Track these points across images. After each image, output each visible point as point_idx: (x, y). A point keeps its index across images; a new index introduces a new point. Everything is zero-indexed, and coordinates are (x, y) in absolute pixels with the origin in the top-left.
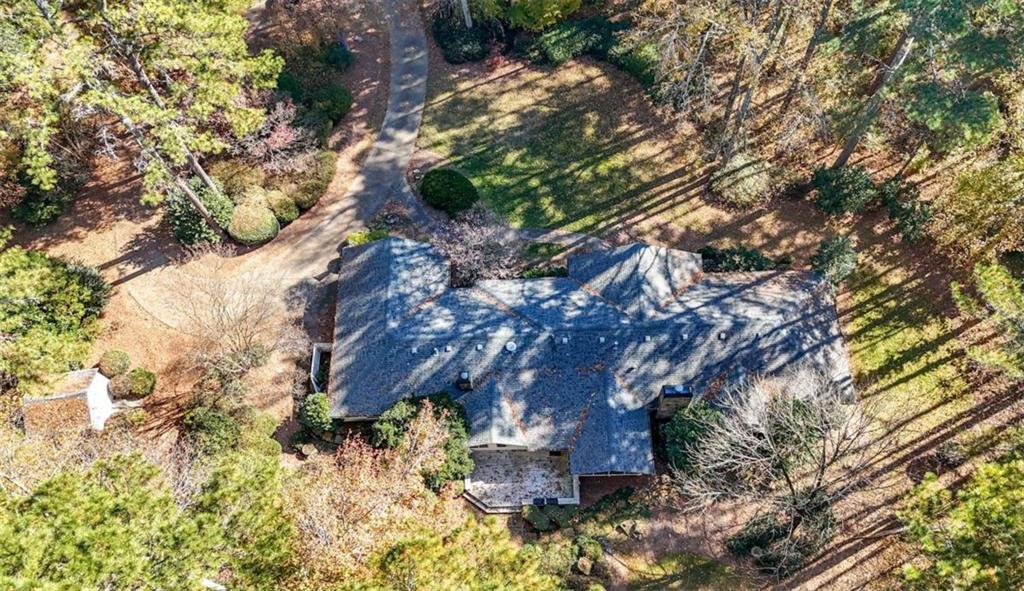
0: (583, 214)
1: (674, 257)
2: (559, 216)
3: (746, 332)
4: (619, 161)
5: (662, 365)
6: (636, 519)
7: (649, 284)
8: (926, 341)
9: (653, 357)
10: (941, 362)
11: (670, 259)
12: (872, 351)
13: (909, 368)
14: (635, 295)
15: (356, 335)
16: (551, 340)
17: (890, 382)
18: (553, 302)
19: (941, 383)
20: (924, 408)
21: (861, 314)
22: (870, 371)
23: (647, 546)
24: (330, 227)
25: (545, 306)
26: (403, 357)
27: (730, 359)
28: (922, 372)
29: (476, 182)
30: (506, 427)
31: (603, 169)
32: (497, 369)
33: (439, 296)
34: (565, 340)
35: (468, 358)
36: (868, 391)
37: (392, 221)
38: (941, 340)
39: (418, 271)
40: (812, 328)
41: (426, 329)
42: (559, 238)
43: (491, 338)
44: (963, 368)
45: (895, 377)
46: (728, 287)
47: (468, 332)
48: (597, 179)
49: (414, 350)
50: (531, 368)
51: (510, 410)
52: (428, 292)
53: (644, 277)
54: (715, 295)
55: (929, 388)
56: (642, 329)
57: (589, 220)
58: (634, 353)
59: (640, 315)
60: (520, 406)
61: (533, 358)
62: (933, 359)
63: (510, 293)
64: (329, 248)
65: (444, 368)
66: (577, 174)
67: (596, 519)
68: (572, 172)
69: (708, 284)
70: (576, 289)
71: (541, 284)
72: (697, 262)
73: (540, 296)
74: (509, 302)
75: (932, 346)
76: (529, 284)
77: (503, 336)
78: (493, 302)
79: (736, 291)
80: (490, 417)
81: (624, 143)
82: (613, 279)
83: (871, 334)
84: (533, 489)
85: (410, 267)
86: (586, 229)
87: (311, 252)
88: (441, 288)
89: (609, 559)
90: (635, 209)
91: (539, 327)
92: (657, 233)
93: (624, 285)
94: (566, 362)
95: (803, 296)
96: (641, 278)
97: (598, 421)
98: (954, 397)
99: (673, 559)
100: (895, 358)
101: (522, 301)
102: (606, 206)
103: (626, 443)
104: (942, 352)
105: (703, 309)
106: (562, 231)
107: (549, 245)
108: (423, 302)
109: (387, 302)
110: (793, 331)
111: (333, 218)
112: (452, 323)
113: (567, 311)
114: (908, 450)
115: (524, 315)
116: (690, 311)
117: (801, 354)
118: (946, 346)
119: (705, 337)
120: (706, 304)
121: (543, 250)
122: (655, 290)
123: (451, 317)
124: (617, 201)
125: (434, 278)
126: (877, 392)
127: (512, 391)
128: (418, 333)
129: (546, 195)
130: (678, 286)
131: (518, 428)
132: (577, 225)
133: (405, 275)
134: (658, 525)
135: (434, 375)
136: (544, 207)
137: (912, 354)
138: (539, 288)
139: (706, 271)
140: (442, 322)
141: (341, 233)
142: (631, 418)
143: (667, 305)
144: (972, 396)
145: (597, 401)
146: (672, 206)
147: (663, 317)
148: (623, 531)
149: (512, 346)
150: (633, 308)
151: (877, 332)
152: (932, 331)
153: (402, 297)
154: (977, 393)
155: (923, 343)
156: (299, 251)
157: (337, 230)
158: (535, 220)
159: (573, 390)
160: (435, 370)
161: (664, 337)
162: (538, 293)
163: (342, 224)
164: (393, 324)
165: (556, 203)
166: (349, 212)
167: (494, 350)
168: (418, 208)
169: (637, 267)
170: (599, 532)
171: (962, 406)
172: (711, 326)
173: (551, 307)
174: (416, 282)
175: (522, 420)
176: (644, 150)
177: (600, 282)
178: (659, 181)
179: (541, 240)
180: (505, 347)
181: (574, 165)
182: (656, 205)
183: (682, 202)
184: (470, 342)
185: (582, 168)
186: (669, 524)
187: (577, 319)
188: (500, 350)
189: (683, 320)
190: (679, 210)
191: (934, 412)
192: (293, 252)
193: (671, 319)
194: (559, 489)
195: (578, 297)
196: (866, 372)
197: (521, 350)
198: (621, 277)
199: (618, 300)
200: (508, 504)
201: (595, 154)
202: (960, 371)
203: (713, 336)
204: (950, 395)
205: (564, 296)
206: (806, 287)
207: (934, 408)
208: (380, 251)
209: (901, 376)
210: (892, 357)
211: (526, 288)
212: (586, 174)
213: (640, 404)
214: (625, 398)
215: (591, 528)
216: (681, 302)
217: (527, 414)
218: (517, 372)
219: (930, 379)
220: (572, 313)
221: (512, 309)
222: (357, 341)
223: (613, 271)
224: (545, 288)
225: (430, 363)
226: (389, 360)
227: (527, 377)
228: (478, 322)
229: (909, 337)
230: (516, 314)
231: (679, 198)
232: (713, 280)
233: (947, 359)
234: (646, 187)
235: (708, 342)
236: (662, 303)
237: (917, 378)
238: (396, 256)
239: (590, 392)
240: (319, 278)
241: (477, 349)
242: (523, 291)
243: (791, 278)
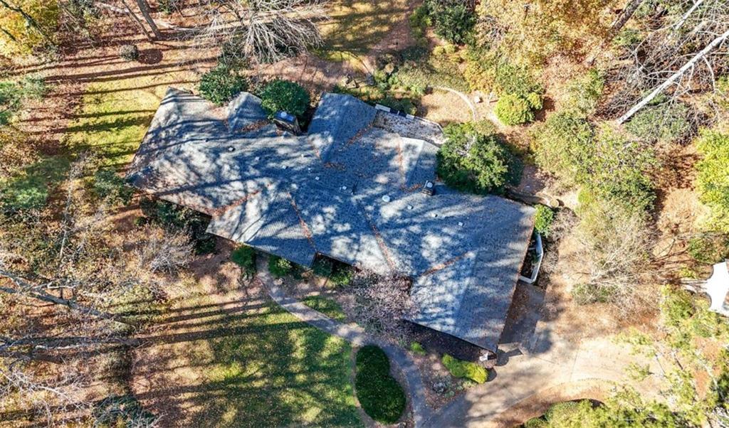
0: (275, 327)
1: (229, 231)
2: (294, 334)
3: (214, 144)
4: (218, 373)
5: (282, 151)
6: (344, 88)
7: (261, 210)
8: (87, 132)
9: (287, 158)
10: (88, 116)
11: (233, 230)
12: (128, 138)
13: (111, 119)
14: (277, 204)
15: (504, 263)
16: (355, 190)
17: (131, 115)
18: (340, 228)
19: (100, 103)
20: (122, 93)
22: (138, 126)
23: (345, 70)
24: (498, 404)
25: (347, 227)
26: (468, 224)
27: (235, 137)
28: (106, 114)
29: (353, 401)
30: (410, 151)
31: (235, 370)
32: (400, 192)
33: (426, 273)
34: (344, 188)
35: (422, 205)
36: (149, 114)
37: (441, 384)
38: (77, 129)
39: (437, 299)
40: (164, 139)
41: (447, 239)
42: (304, 312)
43: (399, 211)
44: (78, 107)
45: (125, 117)
46: (204, 194)
47: (414, 224)
48: (244, 361)
49: (461, 224)
50: (377, 183)
51: (403, 163)
52: (435, 279)
53: (262, 216)
54: (217, 189)
55: (109, 103)
56: (284, 178)
57: (272, 319)
58: (299, 164)
59: (281, 188)
60: (394, 163)
61: (373, 188)
62: (93, 119)
63: (369, 253)
64: (503, 382)
65: (442, 207)
66: (259, 374)
67: (369, 98)
68: (263, 378)
69: (216, 202)
70: (316, 236)
71: (341, 253)
72: (213, 225)
73: (347, 240)
74: (374, 242)
75: (87, 128)
76: (351, 257)
77: (389, 210)
78: (386, 248)
79: (199, 188)
80: (419, 159)
81: (205, 390)
82: (286, 228)
83: (119, 150)
84: (403, 126)
85: (443, 305)
86: (277, 310)
87: (520, 383)
88: (421, 281)
89: (372, 71)
90: (228, 316)
91: (360, 207)
93: (280, 218)
94: (350, 176)
95: (155, 164)
96: (265, 216)
97: (345, 132)
98: (98, 92)
99: (333, 59)
100: (116, 128)
101: (364, 239)
102: (252, 328)
103: (333, 113)
104: (83, 121)
105: (233, 177)
106: (299, 317)
107: (316, 308)
108: (441, 271)
109: (471, 275)
110: (181, 137)
111: (493, 413)
112: (424, 238)
113: (332, 214)
114: (151, 71)
115: (364, 224)
116: (243, 179)
117: (182, 123)
118: (77, 124)
119: (243, 154)
120: (228, 182)
121: (322, 305)
122: (259, 205)
123: (423, 245)
124: (240, 331)
125: (425, 290)
126: (144, 111)
127: (396, 174)
128: (454, 238)
129: (295, 361)
130: (240, 207)
131: (401, 150)
132: (284, 318)
133: (449, 298)
134: (332, 80)
135: (450, 205)
136: (303, 348)
137: (105, 127)
138: (345, 250)
139: (210, 217)
140: (433, 241)
141: (489, 394)
142: (321, 129)
143: (257, 192)
144: (88, 89)
145: (340, 144)
146: (198, 307)
147: (265, 181)
148: (356, 84)
149: (386, 199)
150: (284, 195)
151: (114, 150)
152: (78, 138)
153: (457, 277)
154: (82, 89)
155: (90, 132)
156: (532, 387)
157: (492, 398)
158: (317, 338)
159: (353, 157)
160: (449, 209)
161: (272, 165)
162: (347, 243)
163: (485, 403)
164: (471, 255)
165: (290, 349)
166: (476, 414)
167: (399, 204)
168: (413, 389)
169: (263, 226)
170: (370, 90)
171: (96, 85)
172: (235, 158)
173: (343, 223)
174: (441, 289)
175: (397, 154)
176: (191, 376)
177: (296, 233)
178: (192, 338)
179: (321, 316)
180: (391, 201)
181: (257, 384)
182: (210, 314)
183: (187, 309)
184: (416, 214)
185: (252, 378)
186: (325, 79)
187: (329, 202)
188: (395, 202)
189: (253, 172)
190: (194, 302)
191: (118, 88)
192: (537, 388)
193: (261, 177)
194: (385, 120)
195: (319, 226)
196: (142, 126)
197: (380, 196)
198: (280, 225)
199: (291, 210)
200: (423, 123)
201: (232, 388)
202: (81, 106)
203: (237, 153)
204: (99, 95)
205: (329, 232)
207: (116, 91)
208: (465, 328)
209: (120, 116)
210: (117, 130)
211: (355, 252)
212: (253, 369)
213: (311, 137)
214: (318, 142)
215: (375, 94)
216: (245, 191)
217: (391, 157)
218: (387, 185)
219: (102, 109)
220: (330, 210)
221: (374, 234)
222: (503, 257)
223: (283, 235)
224: (339, 248)
225: (452, 214)
226: (482, 225)
227: (382, 179)
228: (404, 231)
229: (95, 139)
230: (371, 228)
231: (187, 313)
232: (210, 205)
233: (83, 117)
234: (208, 336)
235: (243, 150)
236: (259, 195)
237: (112, 111)
238: (453, 316)
239: (342, 152)
240: (517, 352)
241: (412, 208)
242: (358, 251)
243: (153, 185)
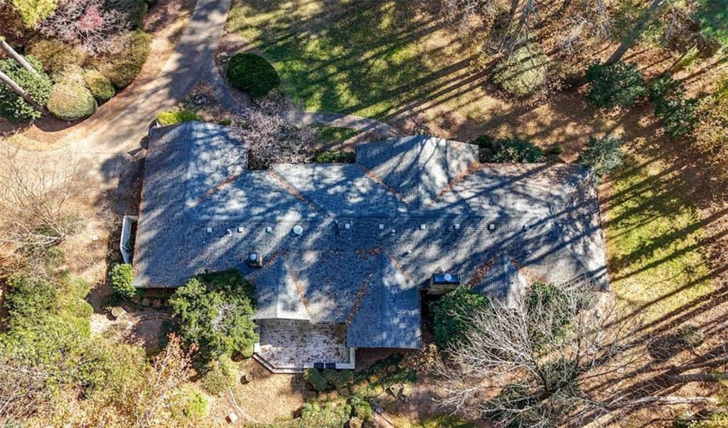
0: (374, 101)
1: (452, 149)
2: (354, 102)
3: (513, 223)
4: (411, 51)
5: (433, 251)
6: (404, 383)
7: (427, 174)
8: (677, 230)
9: (426, 241)
10: (688, 249)
11: (448, 149)
12: (627, 237)
13: (659, 254)
14: (414, 185)
15: (158, 212)
16: (335, 227)
17: (640, 267)
18: (339, 188)
19: (686, 269)
20: (668, 290)
21: (619, 203)
22: (623, 256)
23: (412, 407)
24: (143, 106)
25: (331, 191)
26: (200, 235)
27: (496, 247)
28: (670, 258)
29: (278, 66)
30: (290, 302)
31: (398, 57)
32: (284, 249)
33: (236, 178)
34: (348, 226)
35: (258, 239)
36: (620, 274)
37: (200, 102)
38: (690, 229)
39: (217, 153)
40: (575, 220)
41: (221, 210)
42: (354, 123)
43: (279, 221)
44: (708, 255)
45: (645, 262)
46: (500, 178)
47: (259, 214)
48: (393, 69)
49: (210, 230)
50: (315, 249)
51: (294, 287)
52: (226, 173)
53: (424, 167)
54: (487, 186)
55: (675, 272)
56: (418, 217)
57: (380, 108)
58: (409, 240)
59: (417, 203)
60: (304, 283)
61: (317, 241)
62: (681, 246)
63: (300, 176)
64: (143, 124)
65: (235, 246)
66: (371, 62)
67: (369, 381)
68: (367, 60)
69: (482, 175)
70: (361, 176)
71: (330, 170)
72: (474, 153)
73: (328, 181)
74: (298, 186)
75: (681, 234)
76: (319, 169)
77: (290, 219)
78: (284, 186)
79: (506, 182)
80: (276, 294)
81: (416, 33)
82: (395, 168)
83: (627, 221)
84: (315, 353)
85: (209, 148)
86: (379, 116)
87: (127, 128)
88: (239, 169)
89: (377, 417)
90: (422, 98)
91: (323, 212)
92: (441, 121)
93: (404, 175)
94: (348, 245)
95: (569, 190)
96: (421, 169)
97: (373, 300)
98: (697, 282)
99: (434, 419)
100: (647, 245)
101: (311, 187)
102: (396, 94)
103: (396, 321)
104: (690, 240)
105: (475, 200)
106: (354, 117)
107: (342, 130)
108: (221, 183)
109: (187, 182)
110: (556, 224)
111: (147, 97)
112: (245, 205)
113: (351, 197)
114: (651, 329)
115: (312, 200)
116: (462, 201)
117: (563, 244)
118: (694, 235)
119: (475, 227)
120: (477, 195)
121: (338, 135)
122: (432, 179)
123: (245, 199)
124: (407, 89)
125: (232, 161)
126: (628, 276)
127: (296, 269)
128: (213, 213)
129: (342, 81)
130: (453, 175)
131: (302, 303)
132: (369, 112)
133: (205, 156)
134: (422, 389)
135: (227, 253)
136: (339, 93)
137: (662, 241)
138: (327, 173)
139: (481, 161)
140: (235, 205)
141: (153, 111)
142: (404, 297)
143: (441, 195)
144: (712, 281)
145: (374, 282)
146: (457, 95)
147: (436, 206)
148: (392, 393)
149: (299, 230)
150: (410, 198)
151: (633, 220)
152: (683, 221)
153: (202, 178)
154: (717, 279)
155: (673, 231)
156: (114, 129)
157: (150, 109)
158: (331, 106)
159: (353, 271)
160: (228, 247)
161: (437, 225)
162: (326, 178)
163: (155, 103)
164: (191, 204)
165: (353, 90)
166: (161, 92)
167: (282, 232)
168: (225, 91)
169: (418, 158)
170: (372, 393)
171: (704, 290)
172: (482, 218)
173: (336, 193)
174: (216, 163)
175: (305, 296)
176: (437, 40)
177: (383, 170)
178: (446, 71)
179: (337, 123)
180: (292, 231)
181: (368, 54)
182: (441, 94)
183: (465, 92)
184: (260, 225)
185: (376, 57)
186: (432, 388)
187: (359, 205)
188: (288, 232)
189: (456, 210)
190: (464, 99)
191: (677, 294)
192: (110, 128)
193: (442, 209)
194: (338, 354)
195: (362, 184)
196: (620, 257)
197: (306, 233)
198: (401, 168)
199: (397, 189)
200: (292, 366)
201: (395, 42)
202: (704, 258)
203: (482, 226)
204: (693, 280)
205: (350, 183)
206: (573, 181)
207: (678, 291)
208: (183, 133)
209: (651, 261)
210: (645, 243)
211: (315, 173)
212: (381, 64)
213: (411, 284)
214: (399, 279)
215: (362, 389)
216: (455, 192)
217: (309, 292)
218: (301, 252)
219: (678, 263)
220: (355, 200)
221: (301, 193)
222: (159, 217)
223: (395, 160)
224: (334, 173)
225: (223, 241)
226: (186, 238)
227: (311, 257)
228: (269, 205)
229: (662, 225)
230: (305, 199)
231: (464, 88)
232: (487, 171)
233: (694, 247)
234: (435, 76)
235: (478, 231)
236: (438, 192)
237: (665, 263)
238: (196, 139)
239: (369, 274)
240: (132, 153)
241: (267, 230)
242: (313, 176)
243: (559, 172)
